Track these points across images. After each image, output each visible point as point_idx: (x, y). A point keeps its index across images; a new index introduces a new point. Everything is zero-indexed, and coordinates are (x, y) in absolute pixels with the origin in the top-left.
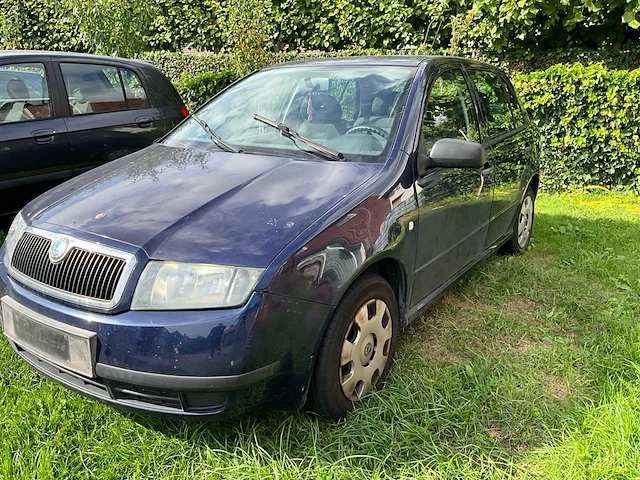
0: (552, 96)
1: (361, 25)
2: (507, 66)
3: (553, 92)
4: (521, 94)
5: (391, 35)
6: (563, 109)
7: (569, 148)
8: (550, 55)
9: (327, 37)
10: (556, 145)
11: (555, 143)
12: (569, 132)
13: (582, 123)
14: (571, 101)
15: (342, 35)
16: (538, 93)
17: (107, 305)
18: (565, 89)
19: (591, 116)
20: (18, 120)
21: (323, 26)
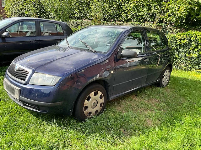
0: (187, 41)
1: (135, 15)
2: (179, 30)
3: (188, 40)
4: (178, 39)
5: (144, 19)
6: (191, 45)
7: (192, 57)
8: (193, 28)
9: (124, 18)
10: (188, 56)
11: (187, 55)
12: (192, 52)
13: (196, 50)
14: (193, 42)
15: (128, 18)
16: (183, 39)
17: (24, 82)
18: (192, 39)
19: (199, 48)
20: (29, 36)
21: (123, 15)
